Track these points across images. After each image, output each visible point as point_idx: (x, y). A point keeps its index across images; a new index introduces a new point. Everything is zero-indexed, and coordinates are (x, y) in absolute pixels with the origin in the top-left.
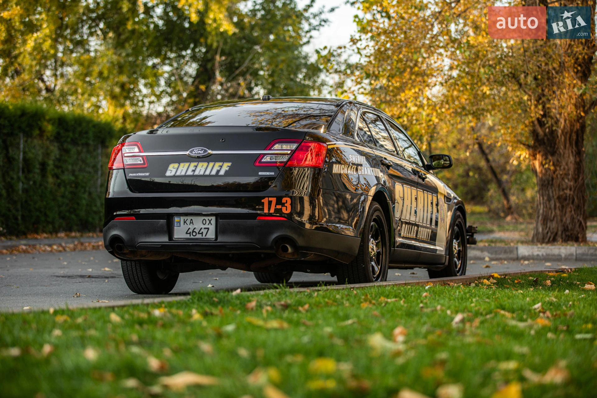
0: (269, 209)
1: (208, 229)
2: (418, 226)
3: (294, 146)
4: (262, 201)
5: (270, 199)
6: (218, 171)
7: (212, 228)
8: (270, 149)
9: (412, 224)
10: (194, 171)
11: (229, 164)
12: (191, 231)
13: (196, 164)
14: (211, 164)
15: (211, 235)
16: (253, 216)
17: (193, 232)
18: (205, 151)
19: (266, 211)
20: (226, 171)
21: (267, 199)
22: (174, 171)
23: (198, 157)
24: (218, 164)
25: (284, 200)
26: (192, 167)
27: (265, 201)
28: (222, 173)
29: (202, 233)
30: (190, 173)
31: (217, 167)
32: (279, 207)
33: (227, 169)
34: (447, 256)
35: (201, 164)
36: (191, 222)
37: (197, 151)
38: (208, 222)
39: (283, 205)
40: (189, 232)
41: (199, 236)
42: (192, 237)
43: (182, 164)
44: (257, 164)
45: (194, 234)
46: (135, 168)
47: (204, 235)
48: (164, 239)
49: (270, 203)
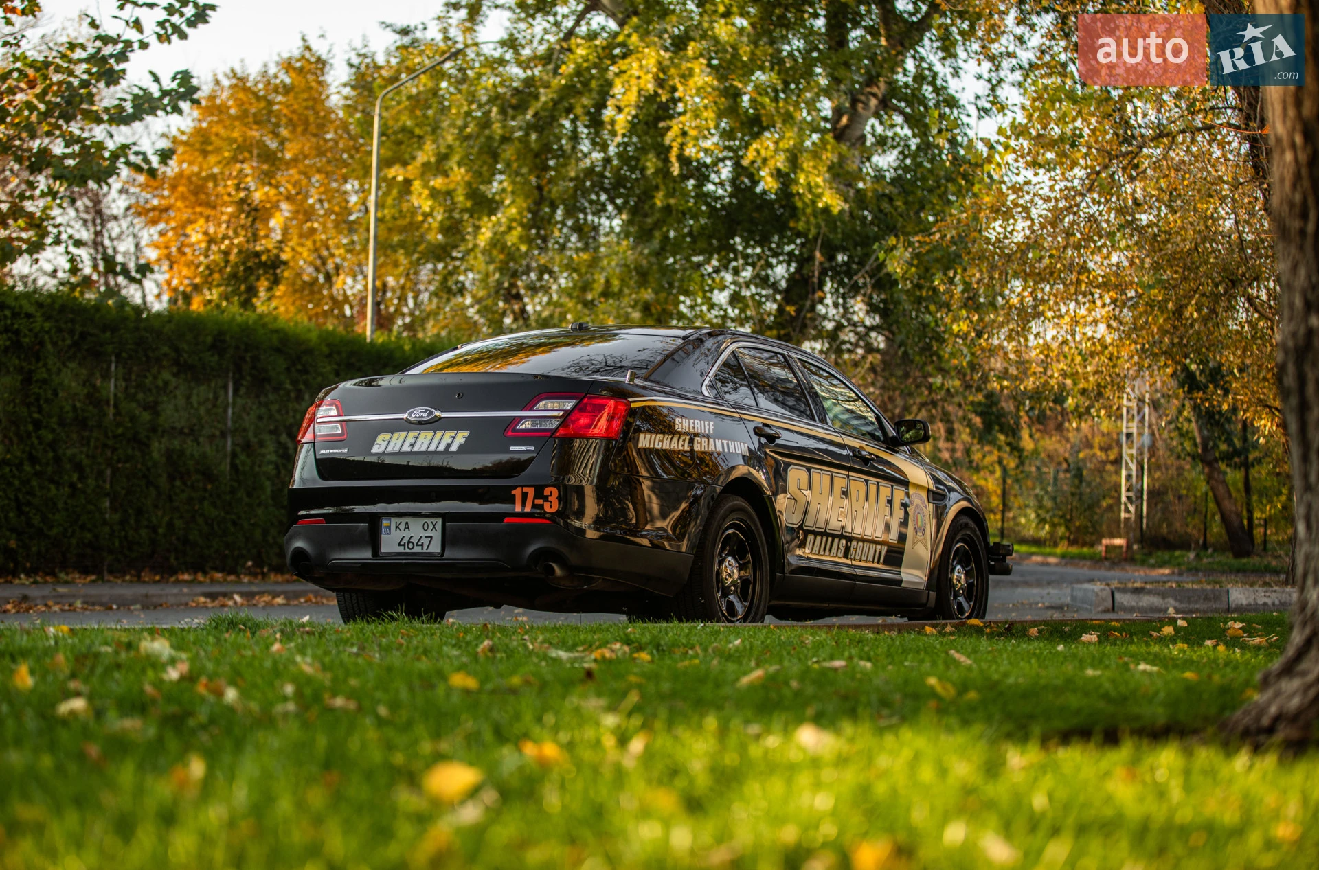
0: (524, 504)
1: (431, 537)
2: (850, 539)
3: (569, 405)
4: (513, 493)
5: (525, 489)
6: (449, 445)
7: (437, 535)
8: (531, 410)
9: (834, 536)
10: (412, 445)
11: (466, 434)
12: (405, 540)
13: (416, 433)
14: (439, 434)
15: (436, 548)
16: (498, 517)
17: (409, 542)
18: (431, 413)
19: (518, 509)
20: (461, 445)
21: (519, 489)
22: (384, 444)
23: (420, 423)
24: (449, 434)
25: (547, 492)
26: (410, 440)
27: (517, 492)
28: (454, 448)
29: (422, 545)
30: (406, 448)
31: (447, 439)
32: (538, 502)
33: (463, 441)
34: (933, 594)
35: (423, 434)
36: (407, 528)
37: (419, 413)
38: (431, 527)
39: (546, 499)
40: (402, 543)
41: (417, 549)
42: (407, 550)
43: (396, 435)
44: (510, 433)
45: (411, 546)
46: (331, 441)
47: (425, 547)
48: (367, 554)
49: (525, 495)
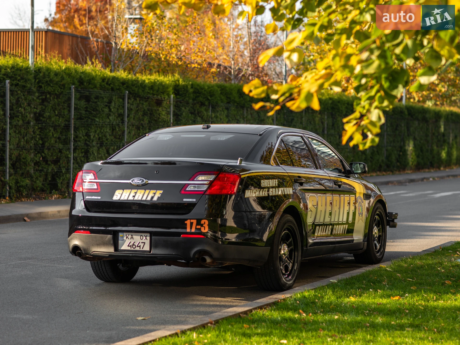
0: (191, 228)
1: (144, 243)
2: (333, 225)
3: (212, 178)
4: (186, 222)
5: (192, 221)
6: (152, 198)
7: (148, 242)
8: (193, 180)
9: (327, 225)
10: (134, 196)
11: (161, 192)
12: (131, 244)
13: (135, 191)
14: (147, 191)
15: (147, 248)
16: (179, 234)
17: (133, 245)
18: (143, 181)
19: (188, 230)
20: (159, 198)
21: (189, 221)
22: (119, 196)
23: (138, 186)
24: (152, 192)
25: (202, 222)
26: (132, 194)
27: (188, 222)
28: (155, 199)
29: (140, 246)
30: (131, 198)
31: (151, 195)
32: (198, 227)
33: (160, 195)
34: (366, 243)
35: (139, 191)
36: (132, 238)
37: (137, 181)
38: (144, 238)
39: (202, 225)
40: (130, 245)
41: (137, 249)
42: (132, 249)
43: (125, 191)
44: (182, 192)
45: (134, 247)
46: (91, 192)
47: (141, 247)
48: (111, 250)
49: (192, 224)
